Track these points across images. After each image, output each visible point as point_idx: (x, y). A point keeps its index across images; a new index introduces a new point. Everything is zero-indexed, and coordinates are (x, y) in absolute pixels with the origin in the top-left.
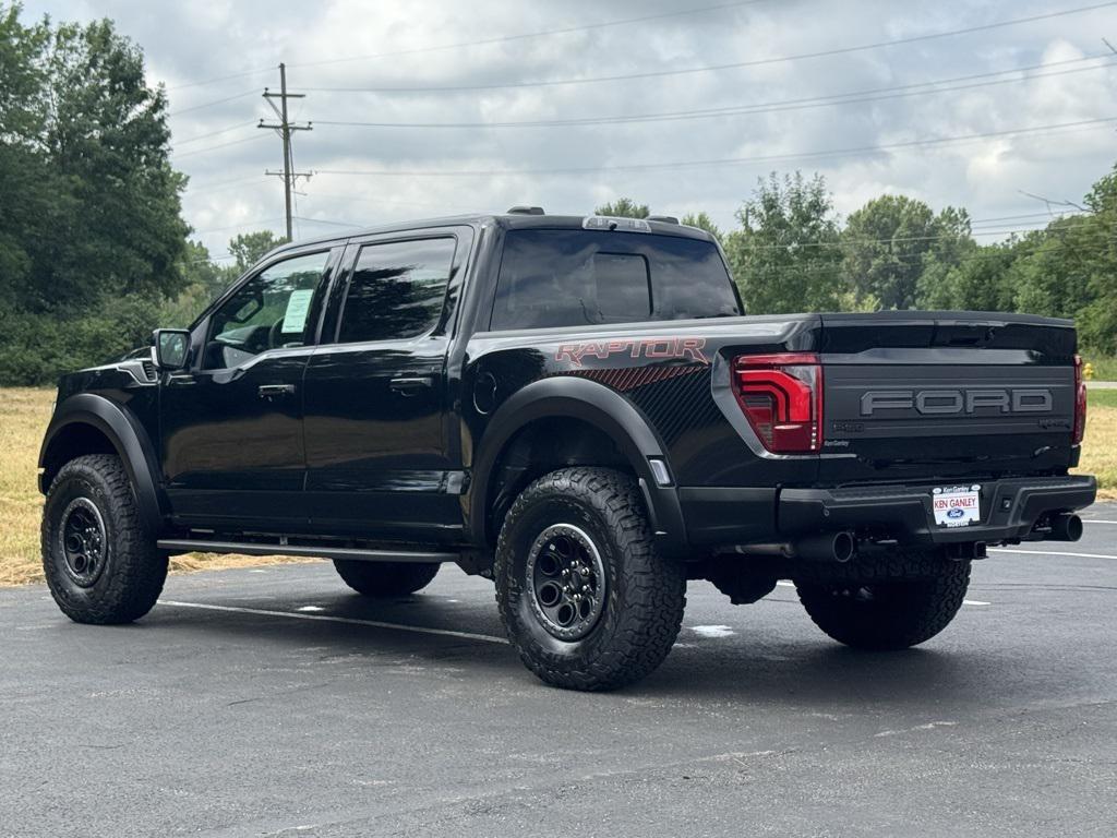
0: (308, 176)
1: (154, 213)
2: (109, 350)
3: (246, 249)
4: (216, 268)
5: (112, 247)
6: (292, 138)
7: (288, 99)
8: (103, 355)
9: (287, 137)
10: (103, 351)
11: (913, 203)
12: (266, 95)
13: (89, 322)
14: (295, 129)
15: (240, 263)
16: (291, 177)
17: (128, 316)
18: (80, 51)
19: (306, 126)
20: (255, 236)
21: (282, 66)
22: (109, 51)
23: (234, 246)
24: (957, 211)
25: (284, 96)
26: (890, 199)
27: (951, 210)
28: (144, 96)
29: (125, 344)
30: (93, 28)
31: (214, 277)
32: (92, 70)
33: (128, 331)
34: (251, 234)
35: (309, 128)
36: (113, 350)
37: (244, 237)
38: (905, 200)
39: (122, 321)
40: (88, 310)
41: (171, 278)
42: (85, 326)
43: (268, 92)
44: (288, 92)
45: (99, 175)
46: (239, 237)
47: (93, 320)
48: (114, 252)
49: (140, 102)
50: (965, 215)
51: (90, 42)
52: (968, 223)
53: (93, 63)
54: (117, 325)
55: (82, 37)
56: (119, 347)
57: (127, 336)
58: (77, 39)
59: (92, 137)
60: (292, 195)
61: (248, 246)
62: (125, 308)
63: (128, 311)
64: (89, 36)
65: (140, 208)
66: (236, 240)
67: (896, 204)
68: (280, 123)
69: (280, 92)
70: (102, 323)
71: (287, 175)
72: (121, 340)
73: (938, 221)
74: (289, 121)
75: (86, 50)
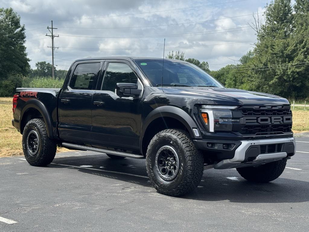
0: (58, 48)
1: (21, 56)
2: (9, 88)
3: (39, 65)
4: (32, 69)
5: (10, 63)
6: (54, 39)
7: (53, 29)
8: (7, 90)
9: (53, 39)
10: (7, 88)
11: (196, 60)
12: (48, 28)
13: (4, 81)
14: (55, 36)
15: (38, 69)
16: (54, 48)
17: (14, 80)
18: (3, 15)
19: (57, 36)
20: (42, 62)
21: (52, 21)
22: (11, 16)
23: (37, 64)
24: (205, 62)
25: (52, 28)
26: (191, 59)
27: (204, 62)
28: (19, 27)
29: (13, 87)
30: (7, 10)
31: (31, 72)
32: (6, 20)
33: (14, 84)
34: (41, 62)
35: (58, 36)
36: (10, 88)
37: (39, 62)
38: (194, 60)
39: (13, 81)
40: (4, 78)
41: (25, 71)
42: (3, 82)
43: (49, 27)
44: (53, 27)
45: (7, 46)
46: (38, 62)
47: (5, 81)
48: (11, 64)
49: (18, 28)
50: (207, 64)
51: (6, 13)
52: (208, 65)
53: (7, 18)
54: (11, 82)
55: (4, 12)
56: (12, 88)
57: (14, 85)
58: (3, 12)
59: (6, 36)
60: (54, 52)
61: (40, 65)
62: (13, 78)
63: (14, 79)
64: (6, 11)
65: (17, 54)
66: (37, 63)
67: (192, 60)
68: (51, 35)
69: (51, 27)
70: (8, 81)
71: (53, 48)
72: (12, 86)
73: (201, 64)
74: (53, 34)
75: (5, 15)
